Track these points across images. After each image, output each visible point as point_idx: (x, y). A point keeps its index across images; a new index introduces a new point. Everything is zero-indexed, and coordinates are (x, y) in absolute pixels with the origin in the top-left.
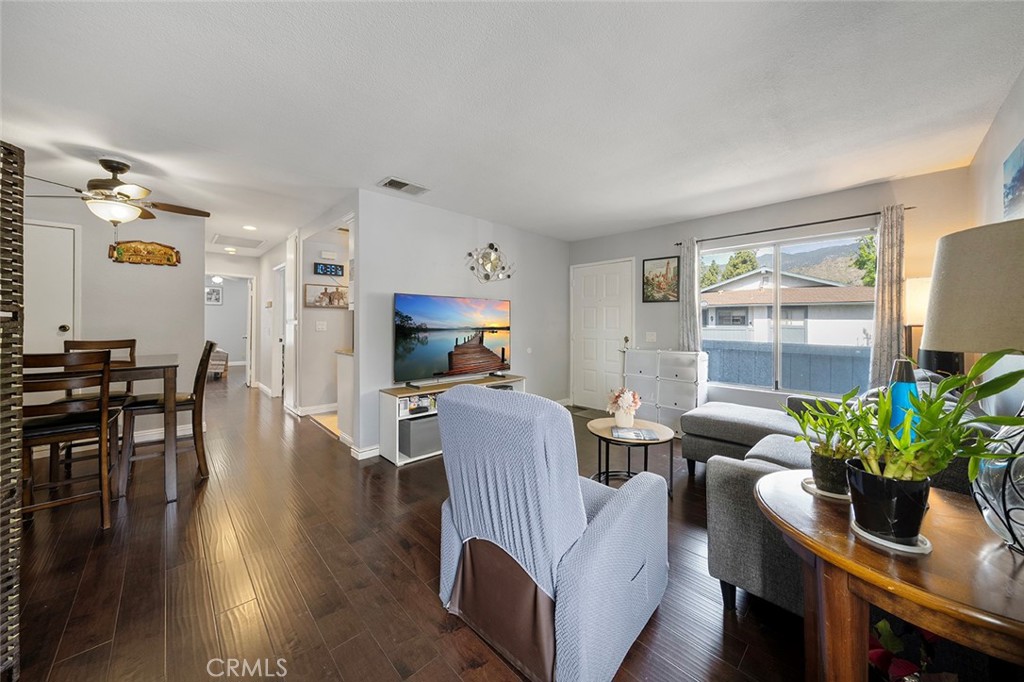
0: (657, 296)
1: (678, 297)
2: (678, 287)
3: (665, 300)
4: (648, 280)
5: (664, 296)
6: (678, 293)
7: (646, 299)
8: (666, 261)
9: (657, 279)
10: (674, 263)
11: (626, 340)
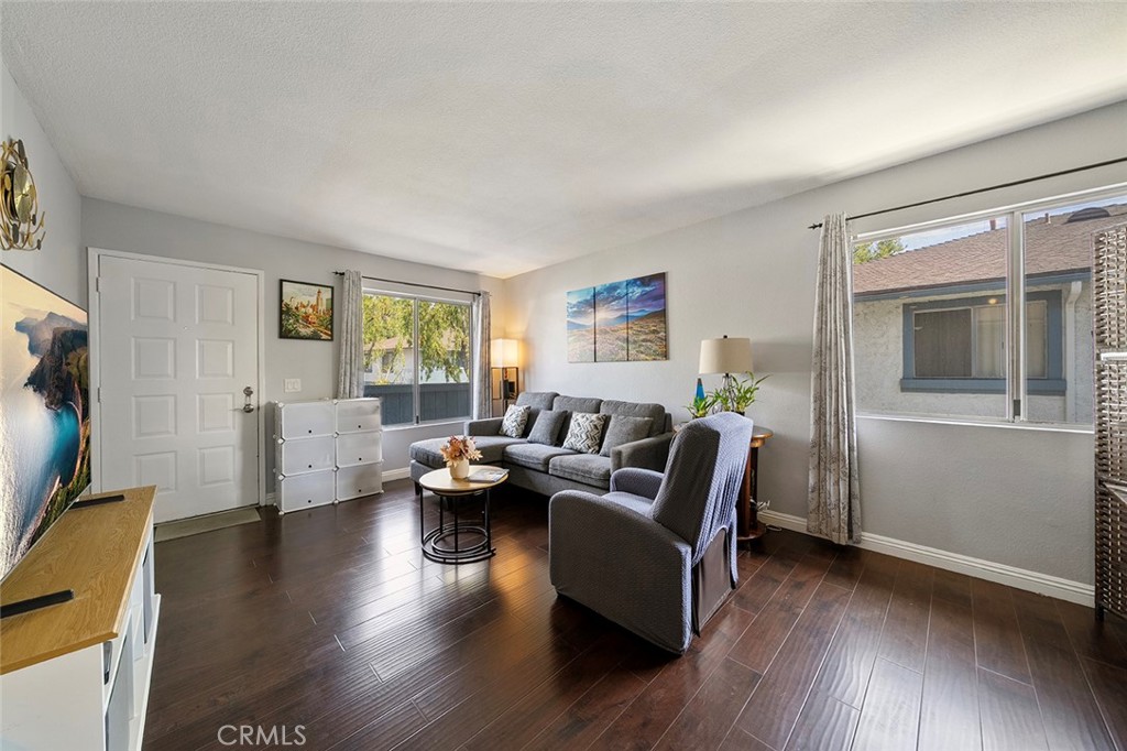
0: (304, 331)
1: (332, 336)
2: (332, 324)
3: (315, 337)
4: (289, 309)
5: (314, 332)
6: (332, 330)
7: (284, 333)
8: (317, 288)
9: (303, 310)
10: (326, 294)
11: (248, 392)
